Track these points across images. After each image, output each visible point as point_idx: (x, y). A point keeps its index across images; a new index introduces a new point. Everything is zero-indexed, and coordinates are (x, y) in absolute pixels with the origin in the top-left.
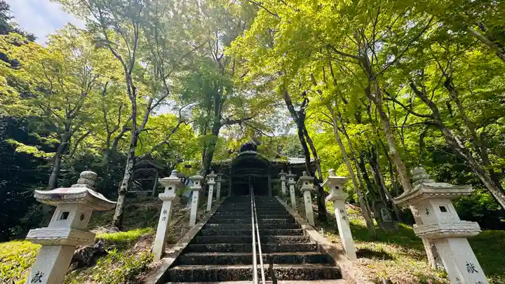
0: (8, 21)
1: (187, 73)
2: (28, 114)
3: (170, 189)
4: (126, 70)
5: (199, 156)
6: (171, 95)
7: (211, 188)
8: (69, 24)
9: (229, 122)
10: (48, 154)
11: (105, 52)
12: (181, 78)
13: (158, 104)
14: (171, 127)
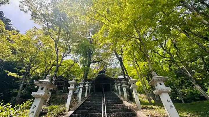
0: (10, 26)
1: (78, 43)
2: (15, 60)
3: (72, 85)
4: (55, 43)
5: (82, 75)
6: (71, 52)
7: (87, 88)
8: (35, 27)
9: (94, 62)
10: (20, 76)
11: (48, 37)
12: (76, 46)
13: (66, 55)
14: (71, 64)
